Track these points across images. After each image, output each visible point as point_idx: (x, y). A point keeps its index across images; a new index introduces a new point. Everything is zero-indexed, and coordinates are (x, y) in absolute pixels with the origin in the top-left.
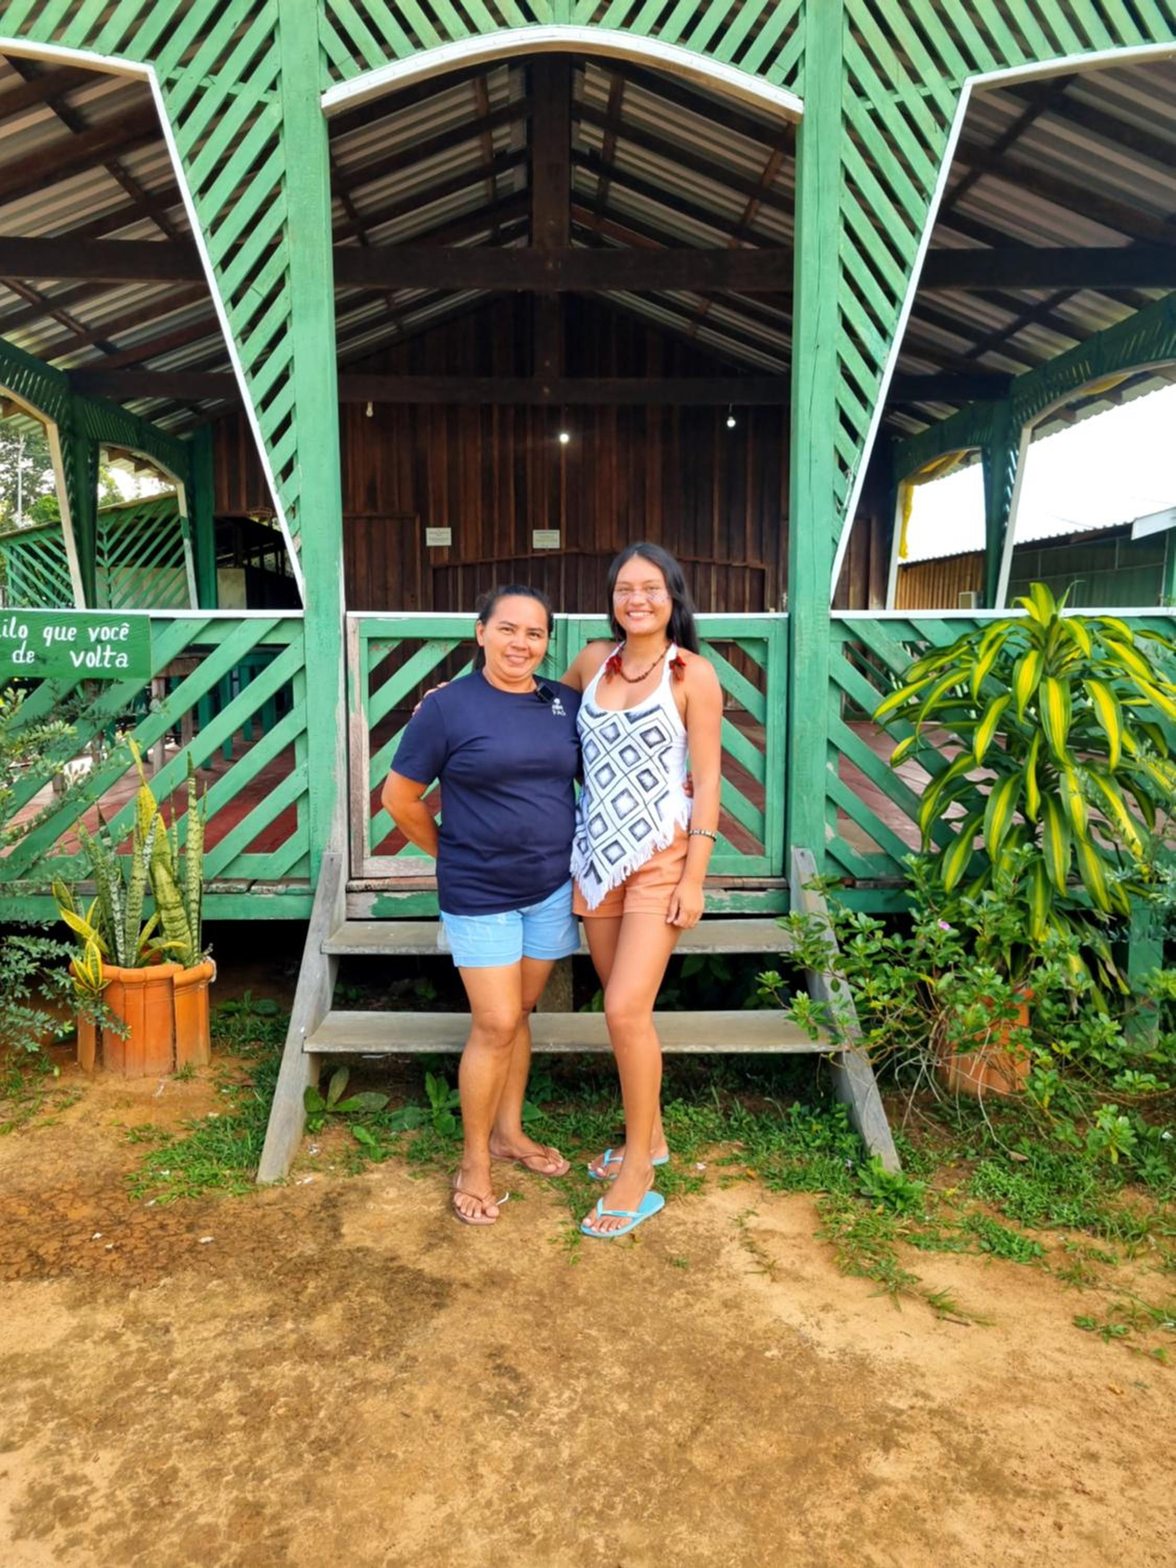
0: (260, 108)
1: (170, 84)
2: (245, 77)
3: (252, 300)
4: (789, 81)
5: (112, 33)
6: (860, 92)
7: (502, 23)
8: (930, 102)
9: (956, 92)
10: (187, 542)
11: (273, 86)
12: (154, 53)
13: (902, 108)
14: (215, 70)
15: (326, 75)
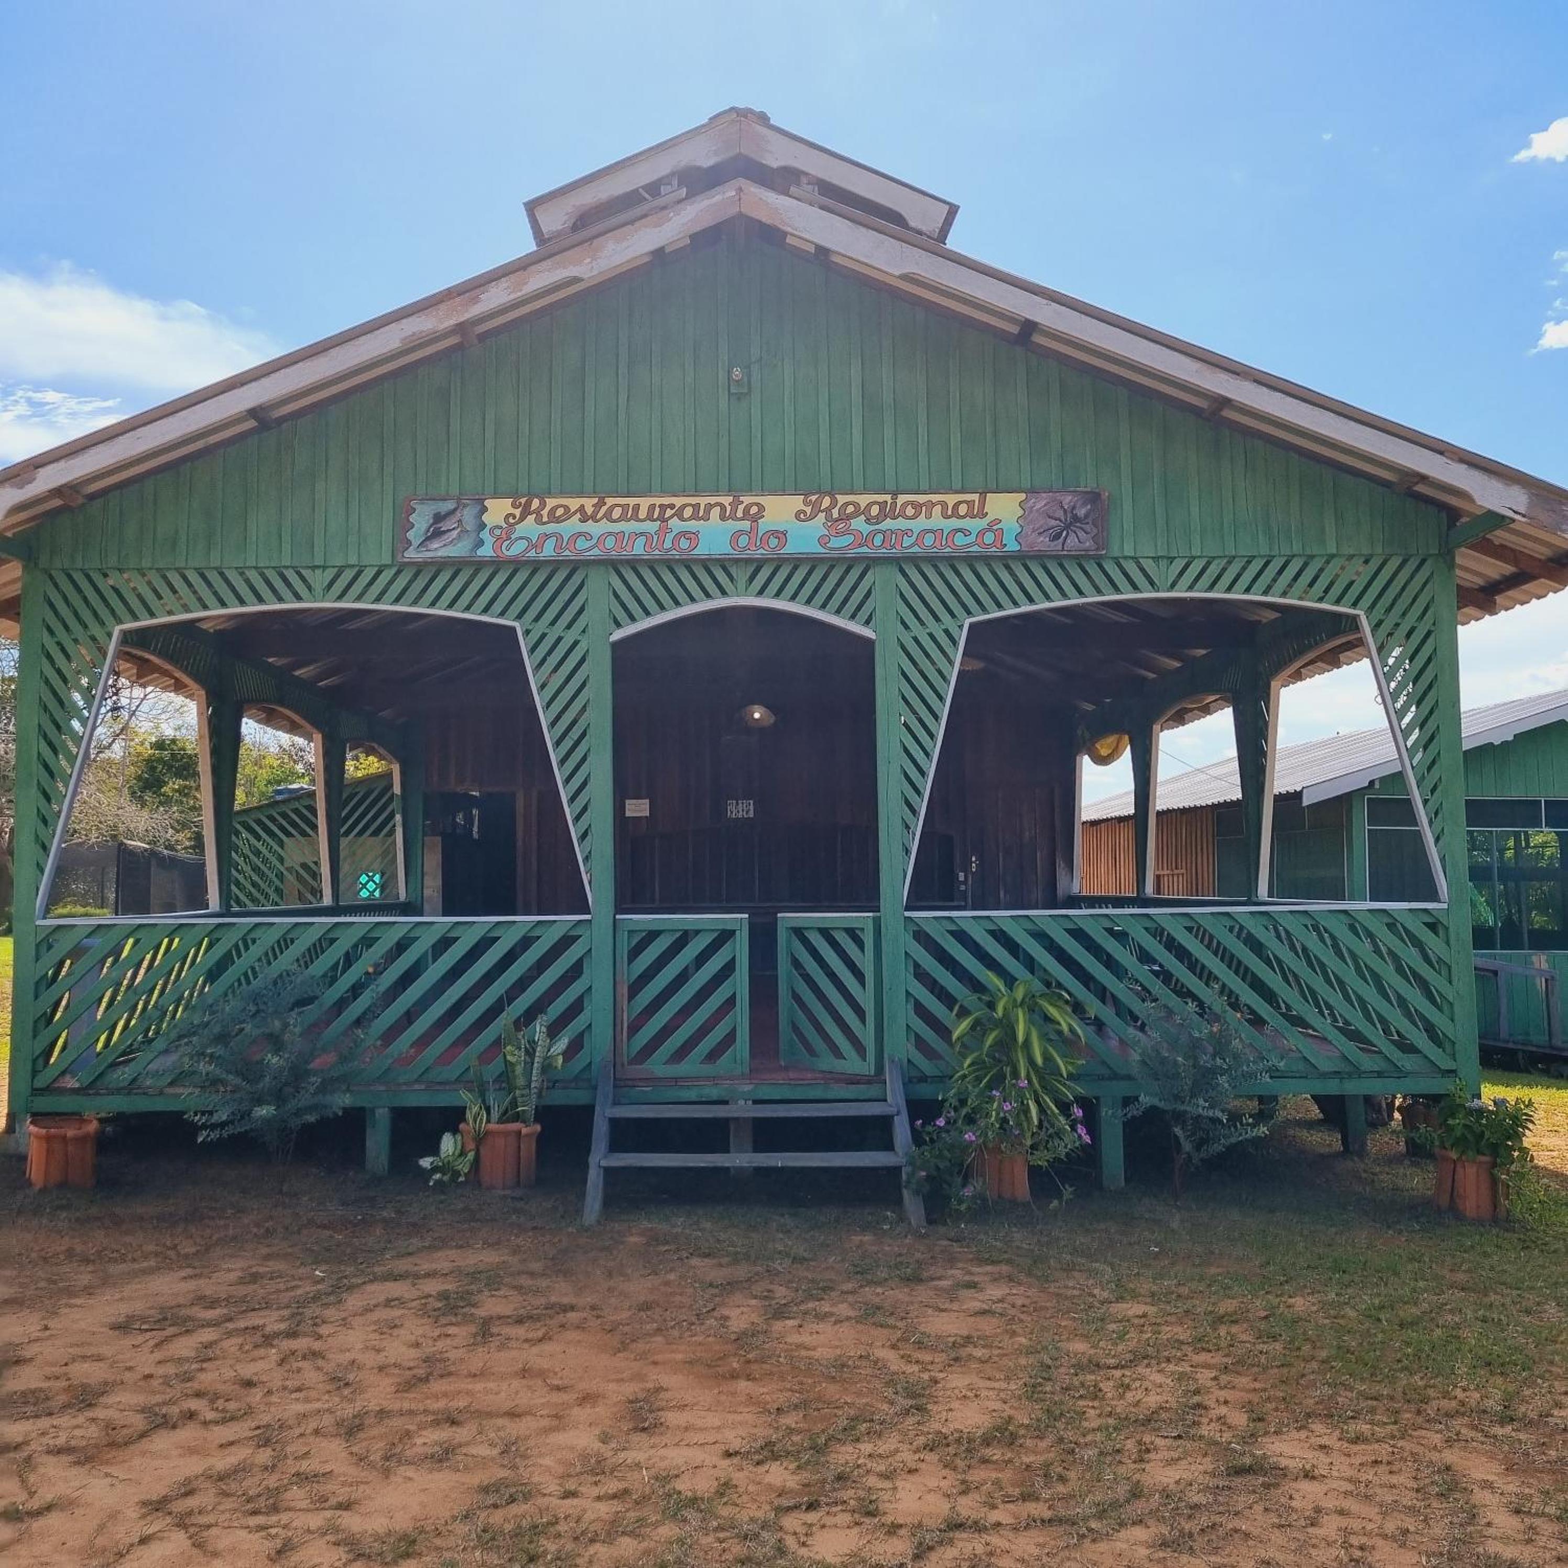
0: (576, 643)
1: (527, 632)
2: (569, 627)
3: (568, 743)
4: (867, 622)
5: (498, 607)
6: (906, 627)
7: (708, 595)
8: (946, 632)
9: (961, 627)
10: (398, 817)
11: (584, 631)
12: (519, 617)
13: (931, 635)
14: (553, 623)
15: (614, 625)
